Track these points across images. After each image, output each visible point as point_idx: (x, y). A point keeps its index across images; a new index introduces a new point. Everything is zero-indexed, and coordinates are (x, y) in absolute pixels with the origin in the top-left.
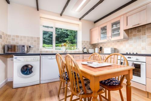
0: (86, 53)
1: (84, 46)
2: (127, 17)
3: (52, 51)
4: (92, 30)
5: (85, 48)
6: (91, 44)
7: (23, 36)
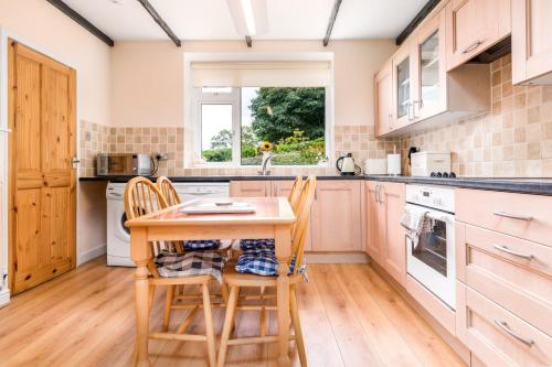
0: (353, 174)
1: (347, 146)
2: (454, 13)
3: (220, 170)
4: (380, 77)
5: (350, 155)
6: (378, 138)
7: (142, 126)
